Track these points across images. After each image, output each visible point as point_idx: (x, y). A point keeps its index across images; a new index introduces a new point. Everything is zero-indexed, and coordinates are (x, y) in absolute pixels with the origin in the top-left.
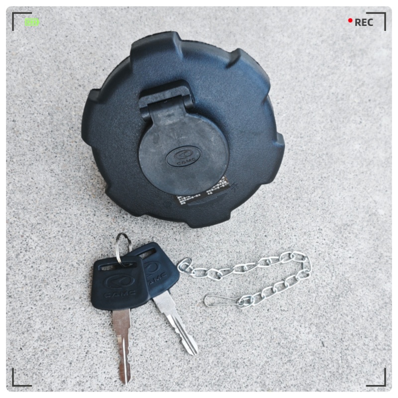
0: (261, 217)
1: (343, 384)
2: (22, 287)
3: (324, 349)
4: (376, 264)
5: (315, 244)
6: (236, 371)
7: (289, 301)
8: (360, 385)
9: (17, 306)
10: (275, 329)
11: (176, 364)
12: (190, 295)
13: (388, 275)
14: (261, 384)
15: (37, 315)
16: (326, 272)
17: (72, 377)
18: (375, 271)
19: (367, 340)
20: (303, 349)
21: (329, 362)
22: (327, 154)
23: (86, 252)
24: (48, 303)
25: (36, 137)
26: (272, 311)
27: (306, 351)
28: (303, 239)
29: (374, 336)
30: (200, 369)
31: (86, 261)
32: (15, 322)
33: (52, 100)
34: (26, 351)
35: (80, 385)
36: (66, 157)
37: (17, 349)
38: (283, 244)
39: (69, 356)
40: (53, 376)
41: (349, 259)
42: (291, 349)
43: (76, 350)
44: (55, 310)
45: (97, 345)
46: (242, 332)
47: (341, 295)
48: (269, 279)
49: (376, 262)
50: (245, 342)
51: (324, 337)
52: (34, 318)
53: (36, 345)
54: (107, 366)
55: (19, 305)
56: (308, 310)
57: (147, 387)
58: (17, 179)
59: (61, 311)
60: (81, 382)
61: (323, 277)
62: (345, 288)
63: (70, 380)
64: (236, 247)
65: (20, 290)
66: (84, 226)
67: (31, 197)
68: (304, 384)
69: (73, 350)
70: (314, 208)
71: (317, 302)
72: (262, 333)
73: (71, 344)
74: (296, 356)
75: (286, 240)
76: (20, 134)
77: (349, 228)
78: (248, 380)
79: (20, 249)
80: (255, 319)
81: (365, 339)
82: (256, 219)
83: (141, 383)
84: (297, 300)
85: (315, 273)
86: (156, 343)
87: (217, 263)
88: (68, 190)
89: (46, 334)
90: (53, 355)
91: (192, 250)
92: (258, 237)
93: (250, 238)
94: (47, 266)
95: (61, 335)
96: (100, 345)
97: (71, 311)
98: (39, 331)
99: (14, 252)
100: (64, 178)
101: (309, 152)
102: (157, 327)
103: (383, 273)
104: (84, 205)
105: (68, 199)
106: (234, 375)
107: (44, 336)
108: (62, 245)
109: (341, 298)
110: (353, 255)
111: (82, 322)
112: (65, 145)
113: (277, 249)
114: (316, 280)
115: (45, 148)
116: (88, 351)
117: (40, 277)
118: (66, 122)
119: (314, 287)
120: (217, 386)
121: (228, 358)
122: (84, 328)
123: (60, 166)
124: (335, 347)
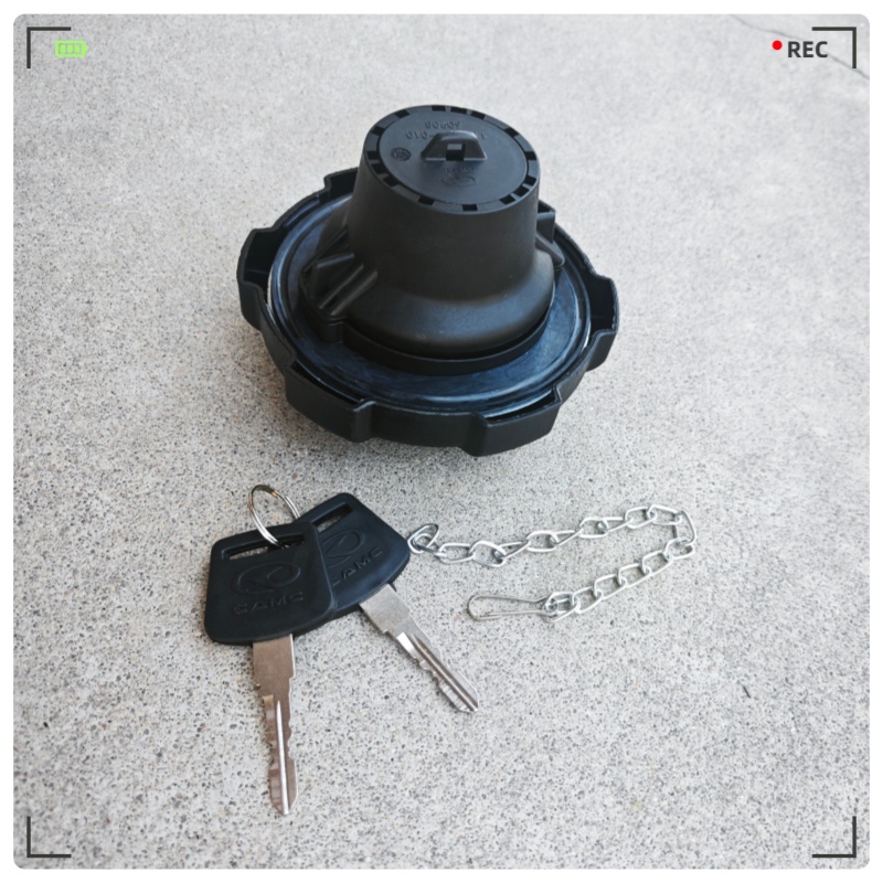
0: (577, 448)
1: (810, 782)
2: (66, 593)
3: (751, 701)
4: (831, 525)
5: (695, 492)
6: (551, 759)
7: (655, 602)
8: (850, 782)
9: (48, 632)
10: (631, 661)
11: (408, 747)
12: (436, 598)
13: (861, 545)
14: (613, 788)
15: (92, 649)
16: (726, 544)
17: (160, 786)
18: (832, 538)
19: (845, 681)
20: (701, 703)
21: (768, 732)
22: (694, 339)
23: (212, 521)
24: (121, 623)
25: (129, 325)
26: (621, 624)
27: (710, 709)
28: (668, 484)
29: (860, 670)
30: (466, 756)
31: (210, 538)
32: (39, 667)
33: (165, 269)
34: (58, 729)
35: (177, 805)
36: (184, 356)
37: (36, 725)
38: (627, 494)
39: (156, 737)
40: (113, 786)
41: (771, 518)
42: (674, 705)
43: (174, 723)
44: (136, 638)
45: (224, 711)
46: (559, 671)
47: (767, 588)
48: (608, 561)
49: (830, 521)
50: (567, 693)
51: (746, 675)
52: (84, 657)
53: (82, 714)
54: (246, 759)
55: (53, 630)
56: (700, 621)
57: (341, 803)
58: (82, 394)
59: (148, 639)
60: (180, 797)
61: (723, 554)
62: (775, 574)
63: (156, 793)
64: (530, 503)
65: (60, 598)
66: (213, 473)
67: (107, 424)
68: (717, 785)
69: (168, 724)
70: (683, 428)
71: (718, 603)
72: (604, 671)
73: (165, 711)
74: (689, 721)
75: (634, 487)
76: (99, 322)
77: (759, 462)
78: (582, 778)
79: (70, 518)
80: (584, 643)
81: (840, 678)
82: (568, 450)
83: (325, 796)
84: (672, 601)
85: (704, 546)
86: (361, 701)
87: (493, 533)
88: (184, 410)
89: (108, 690)
90: (120, 737)
91: (439, 509)
92: (576, 483)
93: (558, 485)
94: (126, 548)
95: (143, 692)
96: (232, 711)
97: (171, 640)
98: (92, 683)
99: (57, 524)
100: (178, 391)
101: (659, 336)
102: (364, 666)
103: (849, 543)
104: (214, 436)
105: (182, 426)
106: (548, 767)
107: (103, 695)
108: (163, 509)
109: (768, 594)
110: (778, 509)
111: (193, 662)
112: (184, 337)
113: (618, 504)
114: (709, 560)
115: (144, 343)
116: (203, 725)
117: (107, 572)
118: (189, 301)
119: (706, 574)
120: (508, 797)
121: (530, 729)
122: (198, 674)
123: (170, 370)
124: (775, 697)
